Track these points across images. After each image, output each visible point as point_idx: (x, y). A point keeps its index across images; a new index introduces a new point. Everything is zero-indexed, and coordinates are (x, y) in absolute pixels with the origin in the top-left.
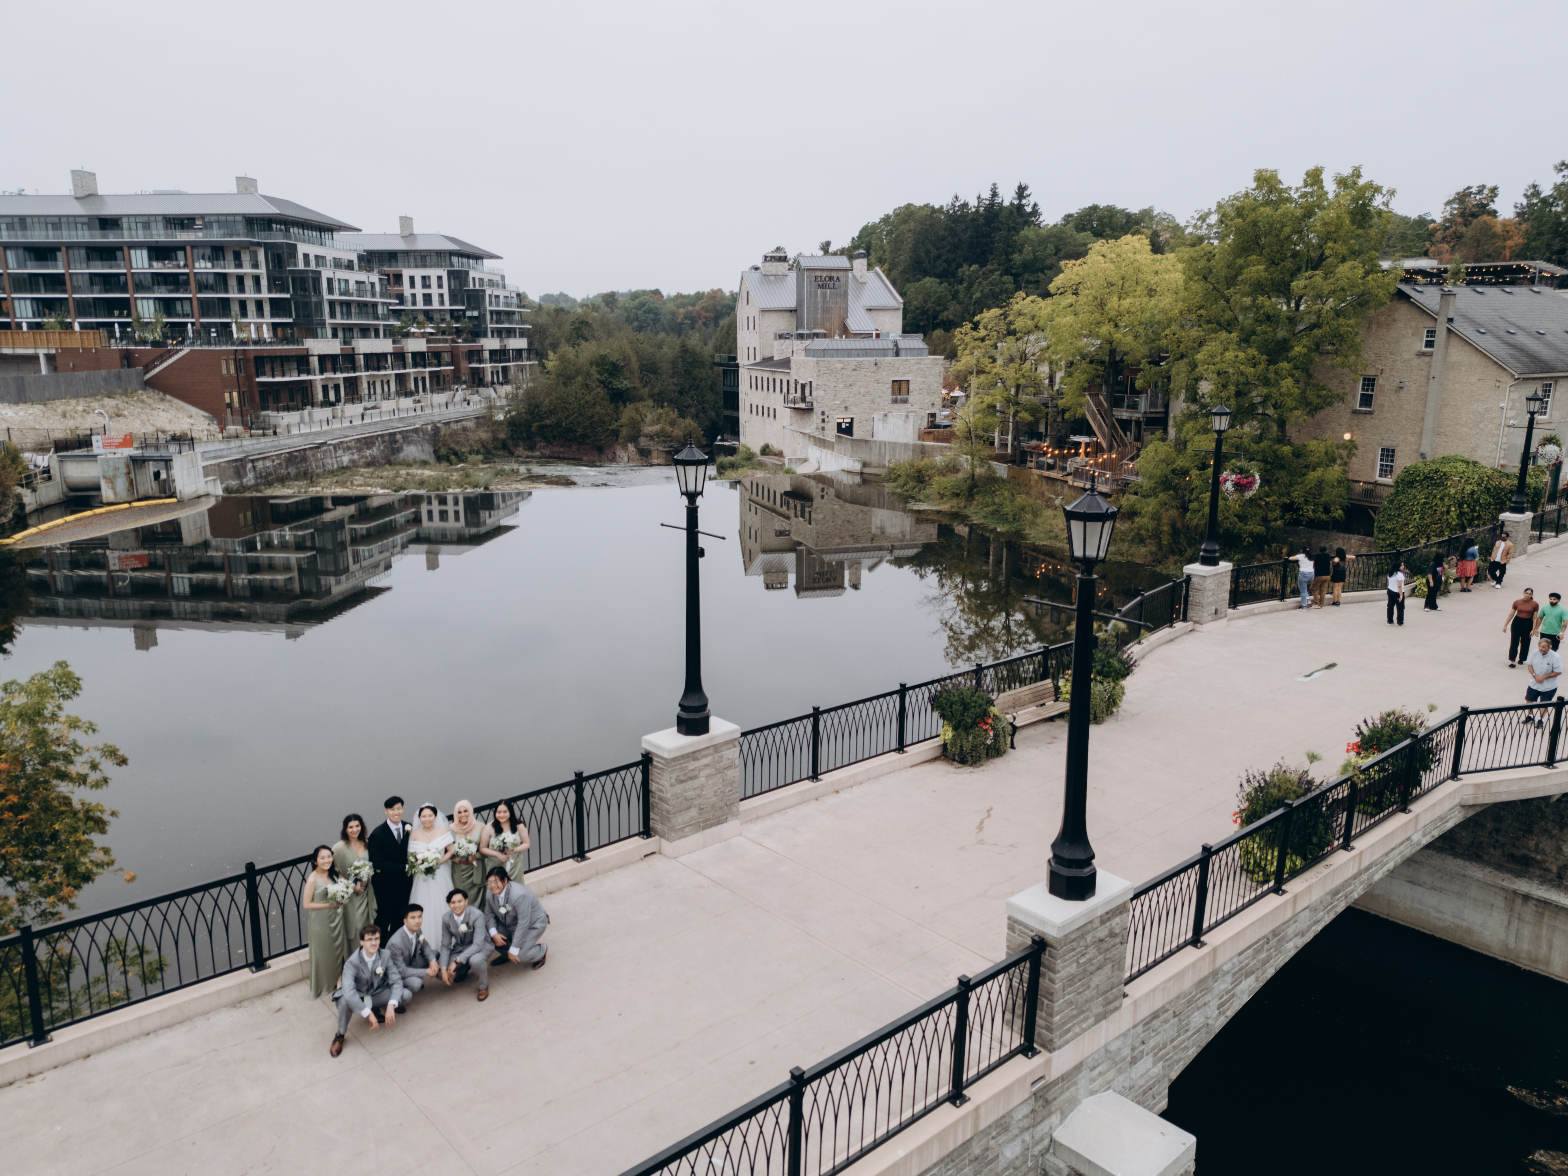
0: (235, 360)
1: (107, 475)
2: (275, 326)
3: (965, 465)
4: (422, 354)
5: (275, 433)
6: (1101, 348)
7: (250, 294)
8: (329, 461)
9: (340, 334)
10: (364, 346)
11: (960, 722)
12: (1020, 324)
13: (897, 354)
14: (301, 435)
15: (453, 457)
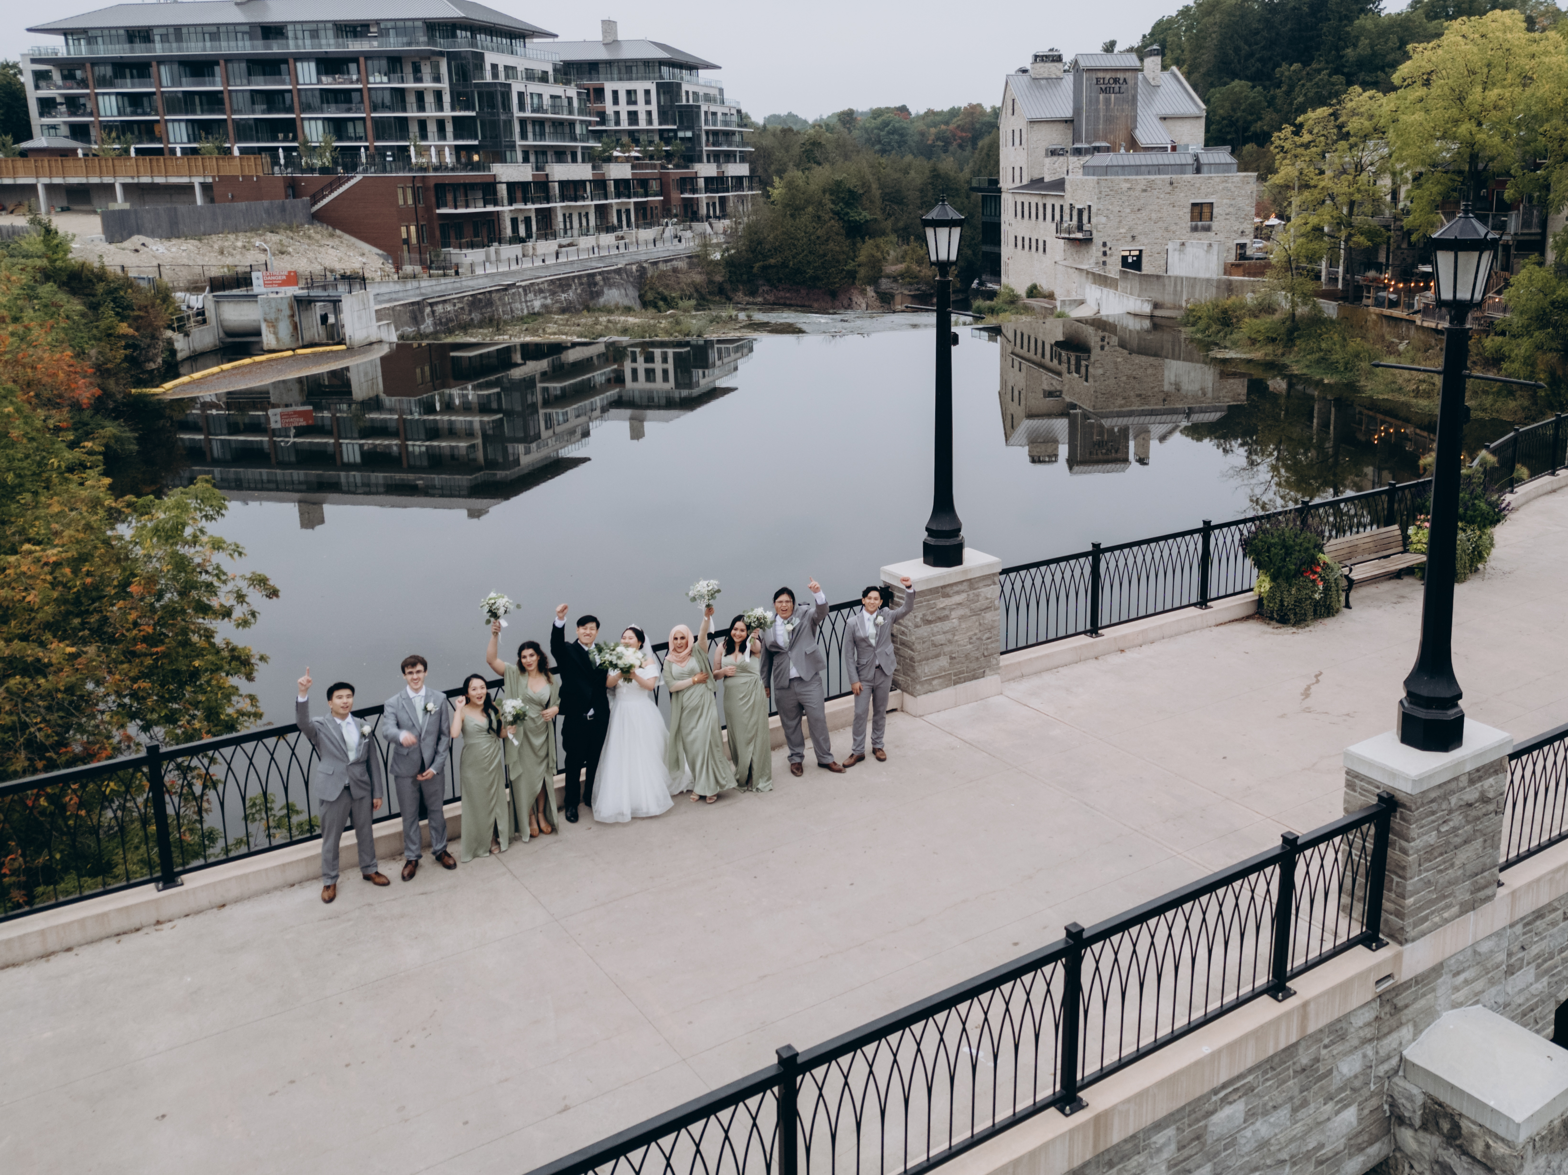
0: (413, 188)
1: (268, 318)
2: (458, 149)
3: (1283, 303)
4: (626, 182)
5: (457, 273)
6: (1459, 153)
7: (430, 113)
8: (518, 305)
9: (532, 158)
10: (560, 172)
11: (1279, 568)
12: (1354, 125)
13: (1198, 170)
14: (487, 276)
15: (661, 303)
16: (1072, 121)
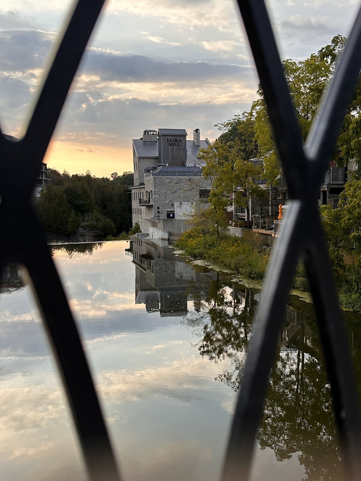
16: (158, 158)
